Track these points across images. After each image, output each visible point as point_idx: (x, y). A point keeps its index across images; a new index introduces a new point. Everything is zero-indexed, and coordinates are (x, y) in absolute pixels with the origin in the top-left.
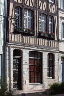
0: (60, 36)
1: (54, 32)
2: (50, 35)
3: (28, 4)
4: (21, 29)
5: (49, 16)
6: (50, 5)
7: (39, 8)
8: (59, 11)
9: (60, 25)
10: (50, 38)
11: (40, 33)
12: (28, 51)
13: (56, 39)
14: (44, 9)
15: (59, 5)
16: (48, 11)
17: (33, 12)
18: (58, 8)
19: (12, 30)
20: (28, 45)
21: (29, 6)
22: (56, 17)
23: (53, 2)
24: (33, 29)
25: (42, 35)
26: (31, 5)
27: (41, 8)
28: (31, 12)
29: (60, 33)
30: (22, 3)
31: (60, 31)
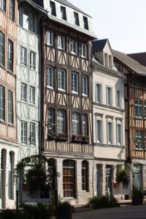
0: (95, 138)
1: (88, 134)
2: (84, 139)
3: (61, 104)
4: (55, 135)
5: (83, 115)
6: (83, 99)
7: (72, 106)
8: (94, 106)
9: (94, 123)
10: (84, 141)
11: (73, 137)
12: (62, 160)
13: (90, 143)
14: (77, 107)
15: (94, 98)
16: (82, 108)
17: (66, 112)
18: (92, 102)
19: (46, 137)
20: (62, 153)
21: (62, 106)
22: (90, 114)
23: (86, 96)
24: (67, 133)
25: (76, 139)
26: (64, 104)
27: (74, 106)
28: (64, 112)
29: (94, 135)
30: (55, 103)
31: (94, 132)
